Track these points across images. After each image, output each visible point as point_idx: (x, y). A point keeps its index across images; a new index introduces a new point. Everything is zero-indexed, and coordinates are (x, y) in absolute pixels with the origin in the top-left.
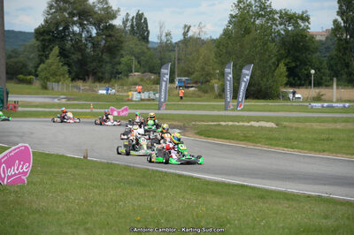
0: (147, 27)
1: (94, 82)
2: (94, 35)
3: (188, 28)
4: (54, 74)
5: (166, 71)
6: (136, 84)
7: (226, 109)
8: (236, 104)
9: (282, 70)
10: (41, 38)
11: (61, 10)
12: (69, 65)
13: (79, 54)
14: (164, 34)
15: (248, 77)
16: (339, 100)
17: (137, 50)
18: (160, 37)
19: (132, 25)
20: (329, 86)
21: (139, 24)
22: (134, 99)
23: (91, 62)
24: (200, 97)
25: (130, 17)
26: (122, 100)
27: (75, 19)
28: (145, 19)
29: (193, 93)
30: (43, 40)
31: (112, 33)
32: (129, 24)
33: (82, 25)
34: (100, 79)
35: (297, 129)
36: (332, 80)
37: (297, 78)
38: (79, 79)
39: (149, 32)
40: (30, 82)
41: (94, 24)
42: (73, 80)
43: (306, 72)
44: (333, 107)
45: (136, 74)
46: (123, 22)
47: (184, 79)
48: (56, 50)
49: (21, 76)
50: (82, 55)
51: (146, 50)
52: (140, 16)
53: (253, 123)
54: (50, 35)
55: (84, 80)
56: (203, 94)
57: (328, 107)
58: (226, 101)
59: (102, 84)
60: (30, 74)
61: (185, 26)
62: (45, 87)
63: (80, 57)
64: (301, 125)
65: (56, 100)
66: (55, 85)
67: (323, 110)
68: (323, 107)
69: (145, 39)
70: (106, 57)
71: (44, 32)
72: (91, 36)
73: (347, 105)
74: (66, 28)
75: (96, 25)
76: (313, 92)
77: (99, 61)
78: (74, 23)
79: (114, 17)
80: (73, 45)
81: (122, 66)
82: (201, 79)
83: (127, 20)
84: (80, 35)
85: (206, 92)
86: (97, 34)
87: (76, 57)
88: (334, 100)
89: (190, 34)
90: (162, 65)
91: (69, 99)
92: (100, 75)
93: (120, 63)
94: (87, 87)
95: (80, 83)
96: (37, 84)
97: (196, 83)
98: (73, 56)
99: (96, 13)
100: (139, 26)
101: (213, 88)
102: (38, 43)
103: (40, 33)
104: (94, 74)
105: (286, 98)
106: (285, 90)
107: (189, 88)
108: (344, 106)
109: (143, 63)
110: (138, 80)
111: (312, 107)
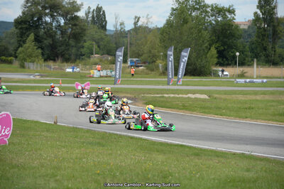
0: (105, 18)
1: (63, 62)
2: (62, 24)
3: (137, 19)
4: (30, 56)
5: (120, 54)
6: (96, 64)
7: (168, 84)
8: (176, 80)
9: (213, 53)
10: (20, 26)
11: (36, 4)
12: (42, 49)
13: (51, 40)
14: (119, 24)
15: (186, 59)
16: (258, 77)
17: (96, 36)
18: (115, 26)
19: (93, 16)
20: (250, 65)
21: (98, 16)
22: (95, 76)
23: (60, 46)
24: (148, 74)
25: (91, 10)
26: (85, 77)
27: (47, 11)
28: (104, 11)
29: (142, 71)
30: (21, 28)
31: (77, 23)
32: (90, 15)
33: (52, 16)
34: (67, 60)
35: (225, 100)
36: (253, 60)
37: (225, 59)
38: (51, 59)
39: (106, 22)
40: (10, 62)
41: (63, 16)
42: (45, 60)
43: (232, 54)
44: (253, 82)
45: (96, 55)
46: (86, 14)
47: (135, 59)
48: (32, 37)
49: (4, 58)
50: (53, 40)
51: (104, 37)
52: (99, 9)
54: (26, 25)
55: (54, 60)
56: (150, 72)
57: (250, 82)
58: (168, 78)
59: (69, 64)
60: (11, 56)
61: (136, 17)
62: (23, 66)
63: (51, 43)
64: (228, 97)
65: (32, 77)
66: (31, 65)
67: (246, 85)
68: (245, 82)
69: (104, 27)
70: (72, 42)
71: (22, 21)
72: (60, 25)
73: (265, 80)
74: (40, 19)
75: (64, 16)
76: (238, 70)
77: (67, 46)
78: (46, 15)
79: (78, 10)
80: (45, 33)
81: (85, 49)
82: (149, 60)
83: (89, 12)
84: (51, 24)
85: (152, 70)
86: (65, 23)
87: (48, 42)
89: (140, 23)
90: (117, 49)
91: (42, 76)
92: (67, 56)
93: (83, 47)
94: (57, 67)
95: (51, 63)
96: (16, 63)
97: (145, 63)
98: (45, 42)
99: (63, 6)
100: (99, 17)
101: (158, 67)
102: (17, 31)
103: (18, 22)
104: (63, 56)
105: (216, 75)
106: (215, 69)
107: (138, 66)
108: (263, 82)
109: (101, 47)
110: (98, 61)
111: (237, 82)
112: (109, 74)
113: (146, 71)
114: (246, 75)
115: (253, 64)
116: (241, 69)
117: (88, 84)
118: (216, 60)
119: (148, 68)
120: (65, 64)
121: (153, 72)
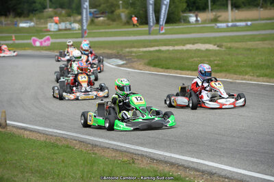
1: (15, 17)
6: (52, 17)
8: (158, 28)
22: (52, 29)
24: (109, 25)
26: (41, 31)
34: (20, 14)
38: (2, 15)
44: (236, 26)
45: (50, 10)
47: (92, 10)
53: (189, 47)
55: (6, 15)
56: (111, 23)
57: (232, 26)
58: (149, 26)
59: (22, 19)
68: (228, 26)
73: (249, 23)
81: (37, 4)
82: (107, 10)
85: (114, 20)
88: (230, 20)
92: (19, 11)
94: (9, 22)
97: (103, 13)
104: (14, 10)
105: (187, 21)
106: (185, 15)
107: (97, 17)
108: (247, 25)
109: (54, 1)
110: (52, 14)
111: (218, 27)
112: (68, 26)
113: (107, 22)
114: (219, 19)
115: (227, 6)
116: (214, 13)
117: (48, 39)
118: (185, 5)
119: (109, 18)
120: (18, 19)
121: (115, 23)
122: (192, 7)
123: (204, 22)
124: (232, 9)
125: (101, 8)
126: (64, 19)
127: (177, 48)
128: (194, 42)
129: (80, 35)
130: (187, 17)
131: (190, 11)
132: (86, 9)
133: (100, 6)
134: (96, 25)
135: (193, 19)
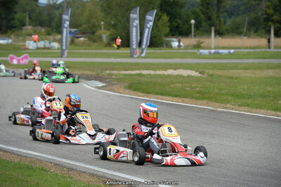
7: (131, 56)
8: (140, 51)
9: (164, 21)
15: (151, 24)
24: (90, 46)
26: (19, 49)
36: (210, 29)
44: (219, 53)
45: (30, 27)
47: (73, 30)
51: (36, 8)
53: (170, 72)
56: (92, 43)
57: (215, 53)
58: (131, 49)
67: (210, 56)
68: (210, 53)
73: (232, 51)
85: (95, 41)
88: (213, 47)
93: (13, 19)
97: (84, 33)
101: (100, 38)
105: (169, 46)
106: (168, 39)
107: (78, 38)
108: (230, 53)
109: (33, 18)
110: (31, 31)
111: (200, 53)
112: (47, 45)
113: (88, 42)
114: (202, 45)
115: (211, 33)
116: (197, 39)
117: (26, 57)
118: (168, 30)
119: (90, 39)
121: (95, 44)
122: (176, 31)
123: (187, 47)
124: (215, 36)
125: (81, 28)
126: (43, 37)
127: (158, 72)
128: (175, 67)
129: (60, 55)
130: (170, 42)
131: (173, 36)
132: (67, 28)
133: (81, 26)
134: (77, 45)
135: (175, 44)
